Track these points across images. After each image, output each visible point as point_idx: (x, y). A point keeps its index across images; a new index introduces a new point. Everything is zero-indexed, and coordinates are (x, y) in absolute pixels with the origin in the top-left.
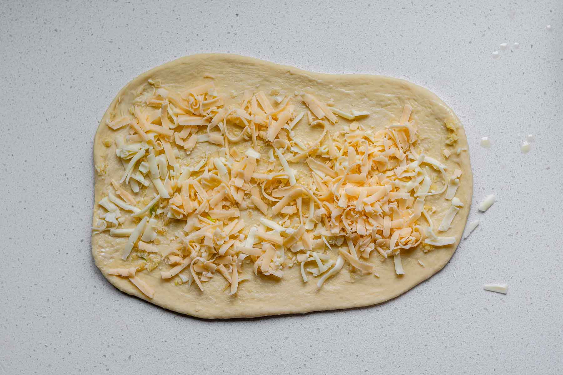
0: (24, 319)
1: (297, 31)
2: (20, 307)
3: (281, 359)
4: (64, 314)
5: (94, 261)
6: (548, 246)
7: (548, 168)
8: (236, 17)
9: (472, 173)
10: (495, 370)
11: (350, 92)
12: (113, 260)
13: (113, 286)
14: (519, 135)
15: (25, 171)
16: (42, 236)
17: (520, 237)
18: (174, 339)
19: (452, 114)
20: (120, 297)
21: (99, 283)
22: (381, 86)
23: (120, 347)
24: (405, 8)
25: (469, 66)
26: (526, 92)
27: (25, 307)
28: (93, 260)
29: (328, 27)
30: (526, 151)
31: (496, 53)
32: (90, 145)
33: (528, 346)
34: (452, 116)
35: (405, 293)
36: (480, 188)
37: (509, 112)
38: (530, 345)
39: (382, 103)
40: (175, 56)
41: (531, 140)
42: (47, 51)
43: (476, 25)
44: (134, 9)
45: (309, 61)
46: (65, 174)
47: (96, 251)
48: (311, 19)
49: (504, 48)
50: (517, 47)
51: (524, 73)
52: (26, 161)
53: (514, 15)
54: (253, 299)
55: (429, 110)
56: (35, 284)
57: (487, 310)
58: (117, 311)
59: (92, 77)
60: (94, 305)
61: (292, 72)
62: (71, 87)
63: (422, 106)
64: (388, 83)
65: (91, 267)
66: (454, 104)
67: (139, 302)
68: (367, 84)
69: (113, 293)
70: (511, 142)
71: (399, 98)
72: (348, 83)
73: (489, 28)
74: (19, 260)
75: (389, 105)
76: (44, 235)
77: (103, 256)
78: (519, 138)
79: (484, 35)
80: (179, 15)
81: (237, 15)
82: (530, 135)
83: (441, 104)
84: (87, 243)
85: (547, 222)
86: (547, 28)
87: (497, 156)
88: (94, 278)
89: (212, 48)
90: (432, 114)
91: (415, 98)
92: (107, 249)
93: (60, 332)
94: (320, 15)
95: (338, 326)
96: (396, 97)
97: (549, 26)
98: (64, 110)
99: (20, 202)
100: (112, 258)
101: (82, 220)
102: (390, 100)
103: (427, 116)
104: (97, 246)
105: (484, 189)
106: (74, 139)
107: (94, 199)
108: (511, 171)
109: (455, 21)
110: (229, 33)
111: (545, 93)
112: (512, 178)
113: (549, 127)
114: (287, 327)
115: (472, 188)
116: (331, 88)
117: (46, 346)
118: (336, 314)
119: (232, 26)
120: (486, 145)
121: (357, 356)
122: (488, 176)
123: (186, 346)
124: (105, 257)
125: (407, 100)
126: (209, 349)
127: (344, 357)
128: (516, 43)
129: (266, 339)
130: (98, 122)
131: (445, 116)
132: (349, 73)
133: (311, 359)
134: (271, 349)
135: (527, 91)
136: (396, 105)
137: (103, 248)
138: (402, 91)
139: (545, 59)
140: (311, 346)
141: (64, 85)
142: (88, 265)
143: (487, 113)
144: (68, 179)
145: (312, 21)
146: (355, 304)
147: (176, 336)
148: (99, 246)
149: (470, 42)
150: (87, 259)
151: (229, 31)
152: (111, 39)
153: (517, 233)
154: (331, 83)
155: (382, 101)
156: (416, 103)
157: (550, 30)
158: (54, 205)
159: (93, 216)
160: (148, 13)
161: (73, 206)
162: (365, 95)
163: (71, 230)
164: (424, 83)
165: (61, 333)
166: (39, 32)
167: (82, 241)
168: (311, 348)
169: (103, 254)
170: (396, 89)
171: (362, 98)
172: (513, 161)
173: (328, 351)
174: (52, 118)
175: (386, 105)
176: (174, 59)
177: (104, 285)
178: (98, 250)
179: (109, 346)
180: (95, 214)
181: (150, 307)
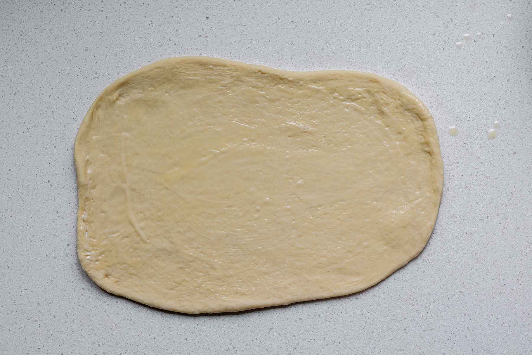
0: (17, 323)
1: (265, 31)
2: (12, 312)
3: (267, 350)
4: (55, 317)
5: (80, 265)
6: (518, 228)
7: (515, 153)
8: (206, 20)
9: (443, 161)
10: (472, 350)
11: (320, 88)
12: (99, 262)
13: (100, 288)
14: (485, 122)
15: (9, 180)
16: (29, 242)
17: (491, 221)
18: (162, 335)
19: (421, 104)
20: (108, 298)
21: (86, 285)
22: (351, 81)
23: (110, 346)
24: (369, 4)
25: (434, 57)
26: (489, 80)
27: (17, 311)
28: (79, 263)
29: (296, 26)
30: (492, 137)
31: (460, 43)
32: (71, 152)
33: (503, 326)
34: (420, 106)
35: (383, 281)
36: (450, 175)
37: (474, 100)
38: (505, 324)
39: (352, 97)
40: (149, 61)
41: (497, 127)
42: (24, 63)
43: (439, 17)
44: (107, 17)
45: (279, 60)
46: (49, 181)
47: (82, 255)
48: (279, 19)
49: (467, 39)
50: (479, 37)
51: (487, 62)
52: (10, 170)
53: (475, 5)
54: (237, 293)
55: (398, 102)
56: (25, 289)
57: (462, 292)
58: (105, 312)
59: (69, 86)
60: (83, 306)
61: (263, 71)
62: (50, 96)
63: (392, 98)
64: (357, 77)
65: (78, 270)
66: (421, 95)
67: (127, 301)
68: (337, 79)
69: (101, 295)
70: (478, 130)
71: (369, 92)
72: (318, 80)
73: (451, 20)
74: (8, 267)
75: (359, 99)
76: (31, 241)
77: (88, 259)
78: (485, 125)
79: (447, 26)
80: (151, 21)
81: (207, 18)
82: (496, 122)
83: (409, 96)
84: (74, 247)
85: (516, 205)
86: (507, 17)
87: (465, 143)
88: (82, 281)
89: (185, 52)
90: (401, 106)
91: (385, 91)
92: (92, 253)
93: (52, 334)
94: (288, 15)
95: (319, 316)
96: (365, 91)
97: (509, 15)
98: (44, 118)
99: (6, 210)
100: (97, 261)
101: (67, 225)
102: (360, 94)
103: (396, 108)
104: (83, 250)
105: (454, 176)
106: (55, 147)
107: (78, 204)
108: (479, 158)
109: (418, 15)
110: (200, 36)
111: (508, 80)
112: (480, 164)
113: (514, 113)
114: (271, 318)
115: (443, 176)
116: (301, 85)
117: (39, 348)
118: (317, 303)
119: (203, 29)
120: (453, 133)
121: (339, 343)
122: (458, 163)
123: (174, 342)
124: (91, 260)
125: (376, 93)
126: (196, 344)
127: (327, 345)
128: (478, 33)
129: (251, 331)
130: (78, 129)
131: (414, 106)
132: (319, 70)
133: (295, 348)
134: (256, 340)
135: (491, 79)
136: (365, 98)
137: (88, 251)
138: (371, 84)
139: (507, 47)
140: (294, 336)
141: (42, 94)
142: (76, 268)
143: (453, 103)
144: (51, 186)
145: (280, 21)
146: (335, 294)
147: (164, 333)
148: (85, 250)
149: (434, 34)
150: (74, 263)
151: (200, 34)
152: (87, 48)
153: (488, 217)
154: (301, 80)
155: (352, 95)
156: (385, 95)
157: (511, 18)
158: (39, 212)
159: (77, 221)
160: (121, 20)
161: (57, 212)
162: (335, 90)
163: (57, 235)
164: (392, 76)
165: (53, 336)
166: (16, 44)
167: (68, 245)
168: (295, 337)
169: (88, 257)
170: (366, 82)
171: (332, 93)
172: (481, 148)
173: (311, 340)
174: (32, 127)
175: (356, 99)
176: (148, 63)
177: (92, 287)
178: (83, 254)
179: (99, 346)
180: (79, 219)
181: (137, 306)
